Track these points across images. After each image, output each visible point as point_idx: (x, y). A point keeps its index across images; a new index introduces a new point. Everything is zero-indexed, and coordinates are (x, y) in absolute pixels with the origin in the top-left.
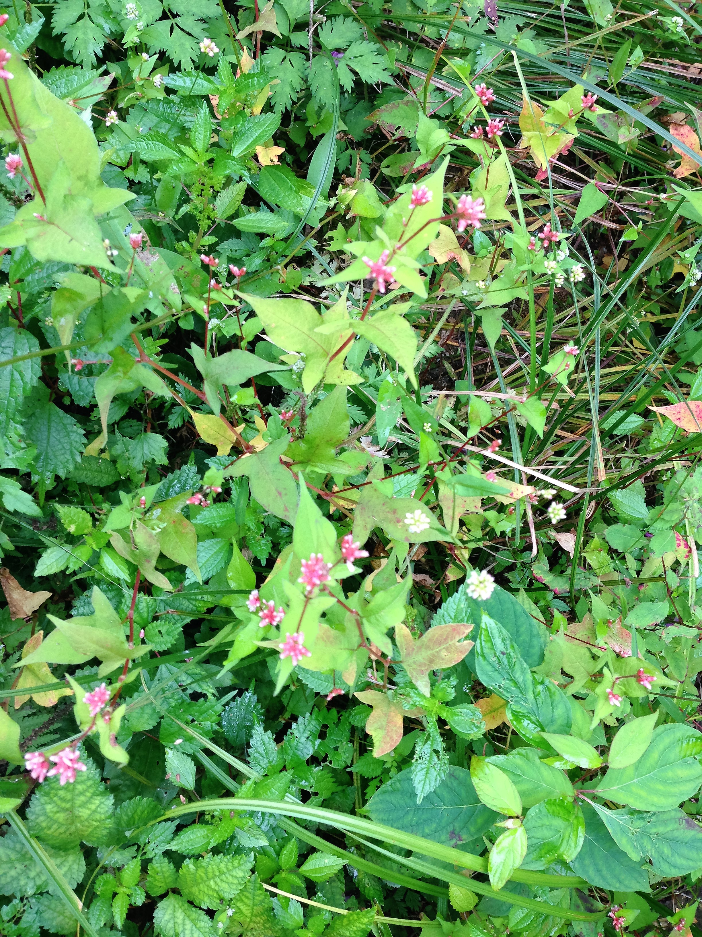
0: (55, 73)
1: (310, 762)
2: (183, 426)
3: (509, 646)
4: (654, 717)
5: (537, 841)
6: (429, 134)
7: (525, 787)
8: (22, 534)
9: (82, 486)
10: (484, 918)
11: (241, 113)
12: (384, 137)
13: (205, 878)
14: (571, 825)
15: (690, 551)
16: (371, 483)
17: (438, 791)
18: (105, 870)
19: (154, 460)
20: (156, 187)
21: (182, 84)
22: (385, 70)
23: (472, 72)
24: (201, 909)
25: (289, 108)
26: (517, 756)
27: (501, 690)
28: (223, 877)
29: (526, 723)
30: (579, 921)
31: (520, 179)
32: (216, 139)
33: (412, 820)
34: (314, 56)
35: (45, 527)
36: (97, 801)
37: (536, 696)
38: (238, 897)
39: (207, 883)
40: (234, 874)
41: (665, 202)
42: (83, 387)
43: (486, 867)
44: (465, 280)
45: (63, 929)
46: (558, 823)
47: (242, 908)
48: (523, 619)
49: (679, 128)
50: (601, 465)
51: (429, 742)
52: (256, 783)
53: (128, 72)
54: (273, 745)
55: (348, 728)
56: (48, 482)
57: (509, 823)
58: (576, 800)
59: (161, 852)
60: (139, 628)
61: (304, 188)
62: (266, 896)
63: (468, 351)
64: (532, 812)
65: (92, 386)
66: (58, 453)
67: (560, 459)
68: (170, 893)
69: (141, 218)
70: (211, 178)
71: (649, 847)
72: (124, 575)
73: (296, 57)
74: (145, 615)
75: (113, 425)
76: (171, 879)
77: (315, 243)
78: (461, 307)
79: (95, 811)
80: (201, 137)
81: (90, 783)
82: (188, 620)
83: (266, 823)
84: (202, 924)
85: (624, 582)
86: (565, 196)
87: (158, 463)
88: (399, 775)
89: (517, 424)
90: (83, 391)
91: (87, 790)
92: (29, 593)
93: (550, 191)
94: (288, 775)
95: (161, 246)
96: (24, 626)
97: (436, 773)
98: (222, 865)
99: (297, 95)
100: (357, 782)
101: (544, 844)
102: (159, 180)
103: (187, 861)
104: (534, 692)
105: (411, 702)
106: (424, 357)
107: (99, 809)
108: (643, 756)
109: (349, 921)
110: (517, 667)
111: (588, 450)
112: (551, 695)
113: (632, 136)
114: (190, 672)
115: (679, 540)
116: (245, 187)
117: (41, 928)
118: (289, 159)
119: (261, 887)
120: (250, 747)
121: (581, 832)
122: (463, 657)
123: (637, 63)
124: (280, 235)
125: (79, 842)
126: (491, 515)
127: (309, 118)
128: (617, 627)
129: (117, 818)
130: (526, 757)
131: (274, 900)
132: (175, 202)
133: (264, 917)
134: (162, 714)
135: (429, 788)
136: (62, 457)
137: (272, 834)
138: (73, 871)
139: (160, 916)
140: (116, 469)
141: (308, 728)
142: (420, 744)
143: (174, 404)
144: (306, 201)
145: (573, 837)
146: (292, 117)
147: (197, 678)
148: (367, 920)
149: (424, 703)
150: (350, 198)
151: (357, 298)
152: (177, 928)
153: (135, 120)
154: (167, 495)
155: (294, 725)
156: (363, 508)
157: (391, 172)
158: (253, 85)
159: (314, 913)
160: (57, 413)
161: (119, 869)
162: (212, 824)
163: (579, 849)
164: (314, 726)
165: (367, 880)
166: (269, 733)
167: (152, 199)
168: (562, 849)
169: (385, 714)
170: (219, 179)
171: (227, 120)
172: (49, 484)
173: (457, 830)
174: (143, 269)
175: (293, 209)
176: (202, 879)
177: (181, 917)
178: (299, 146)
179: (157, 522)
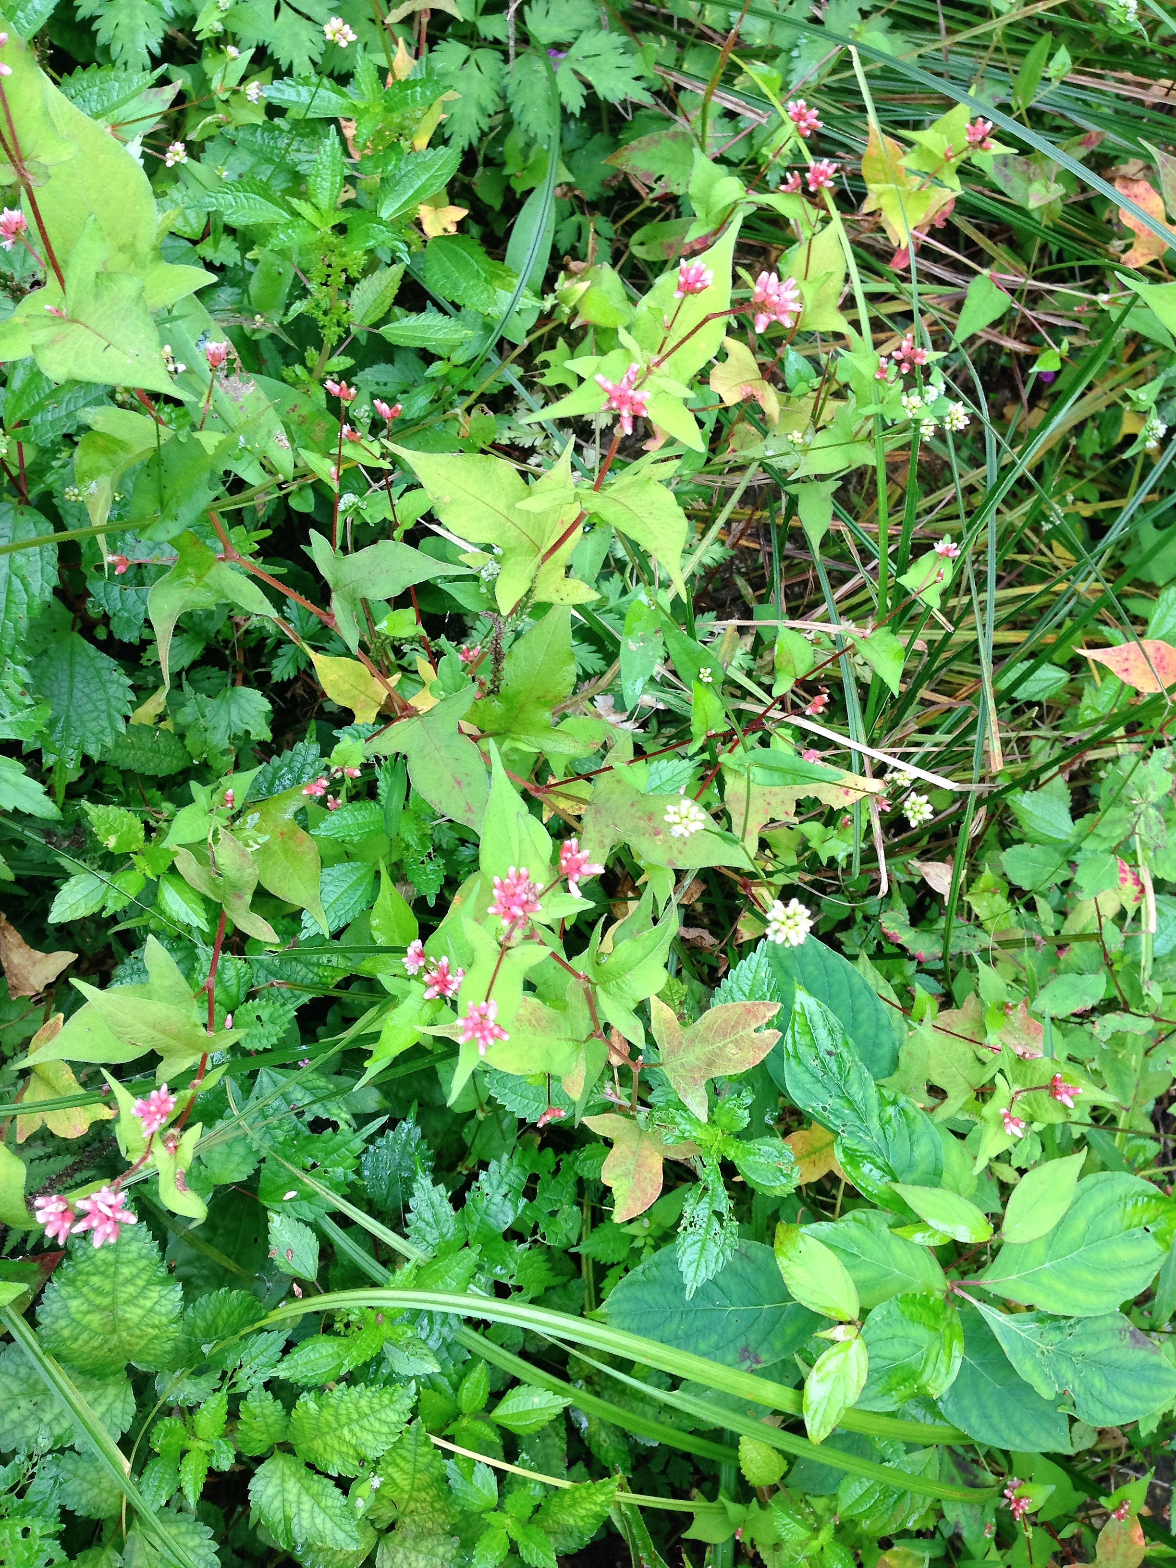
0: (81, 78)
1: (509, 1235)
2: (296, 678)
3: (840, 1042)
4: (1079, 1159)
5: (885, 1363)
6: (711, 185)
7: (865, 1274)
8: (26, 855)
9: (127, 775)
10: (797, 1497)
11: (393, 146)
12: (635, 195)
13: (335, 1425)
14: (941, 1336)
15: (1143, 891)
16: (611, 768)
17: (721, 1281)
18: (168, 1411)
19: (247, 733)
20: (251, 273)
21: (294, 98)
22: (638, 79)
23: (784, 87)
24: (328, 1476)
25: (475, 143)
26: (852, 1224)
27: (826, 1114)
28: (365, 1423)
29: (867, 1168)
30: (954, 1501)
31: (865, 267)
32: (352, 194)
33: (678, 1328)
34: (518, 55)
35: (66, 844)
36: (155, 1293)
37: (884, 1124)
38: (388, 1458)
39: (338, 1433)
40: (383, 1416)
41: (1106, 307)
42: (129, 604)
43: (800, 1405)
44: (770, 435)
45: (98, 1509)
46: (919, 1333)
47: (398, 1476)
48: (863, 999)
49: (1130, 185)
50: (995, 747)
51: (706, 1199)
52: (418, 1267)
53: (203, 81)
54: (449, 1208)
55: (572, 1180)
56: (71, 765)
57: (838, 1333)
58: (950, 1298)
59: (261, 1382)
60: (224, 1011)
61: (499, 276)
62: (435, 1456)
63: (776, 555)
64: (875, 1315)
65: (144, 602)
66: (86, 717)
67: (928, 739)
68: (276, 1452)
69: (225, 324)
70: (343, 255)
71: (1069, 1376)
72: (197, 919)
73: (488, 58)
74: (234, 990)
75: (179, 674)
76: (278, 1427)
77: (520, 371)
78: (763, 480)
79: (151, 1310)
80: (327, 185)
81: (143, 1263)
82: (305, 999)
83: (436, 1336)
84: (330, 1502)
85: (1032, 942)
86: (940, 296)
87: (254, 737)
88: (656, 1256)
89: (857, 679)
90: (128, 611)
91: (137, 1276)
92: (39, 954)
93: (913, 287)
94: (472, 1255)
95: (259, 372)
96: (32, 1011)
97: (717, 1250)
98: (363, 1403)
99: (488, 120)
100: (587, 1270)
101: (896, 1368)
102: (255, 262)
103: (305, 1397)
104: (880, 1119)
105: (677, 1132)
106: (703, 565)
107: (158, 1308)
108: (1060, 1224)
109: (574, 1499)
110: (853, 1076)
111: (975, 721)
112: (909, 1123)
113: (1052, 197)
114: (309, 1085)
115: (1123, 871)
116: (401, 274)
117: (62, 1507)
118: (475, 230)
119: (427, 1442)
120: (410, 1211)
121: (958, 1348)
122: (763, 1056)
123: (1061, 74)
124: (460, 357)
125: (125, 1363)
126: (813, 829)
127: (509, 160)
128: (1021, 1015)
129: (189, 1325)
130: (867, 1225)
131: (450, 1463)
132: (283, 299)
133: (433, 1492)
134: (263, 1154)
135: (705, 1274)
136: (94, 723)
137: (445, 1355)
138: (115, 1412)
139: (260, 1488)
140: (185, 747)
141: (506, 1180)
142: (691, 1201)
143: (282, 641)
144: (504, 297)
145: (943, 1357)
146: (480, 158)
147: (321, 1094)
148: (603, 1498)
149: (699, 1134)
150: (578, 295)
151: (589, 466)
152: (287, 1509)
153: (215, 160)
154: (270, 791)
155: (483, 1175)
156: (598, 812)
157: (648, 252)
158: (414, 100)
159: (516, 1486)
160: (84, 650)
161: (191, 1410)
162: (345, 1336)
163: (953, 1377)
164: (517, 1177)
165: (603, 1435)
166: (441, 1187)
167: (243, 293)
168: (925, 1377)
169: (634, 1153)
170: (356, 258)
171: (370, 158)
172: (72, 771)
173: (753, 1345)
174: (228, 407)
175: (481, 309)
176: (330, 1426)
177: (295, 1491)
178: (491, 208)
179: (254, 833)
